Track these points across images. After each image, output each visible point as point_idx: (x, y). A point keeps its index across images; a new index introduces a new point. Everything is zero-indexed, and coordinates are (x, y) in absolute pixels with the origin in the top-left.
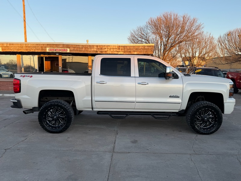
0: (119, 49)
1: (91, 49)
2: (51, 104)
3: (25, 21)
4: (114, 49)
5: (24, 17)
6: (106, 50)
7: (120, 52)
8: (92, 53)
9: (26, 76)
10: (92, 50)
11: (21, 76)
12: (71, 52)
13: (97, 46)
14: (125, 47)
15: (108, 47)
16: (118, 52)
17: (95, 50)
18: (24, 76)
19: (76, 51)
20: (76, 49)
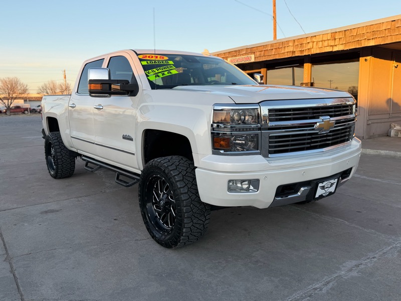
0: (335, 39)
1: (285, 50)
3: (274, 18)
4: (324, 41)
5: (274, 12)
6: (310, 46)
7: (336, 45)
12: (256, 61)
13: (294, 41)
14: (347, 33)
15: (314, 39)
16: (333, 46)
17: (291, 49)
20: (262, 53)
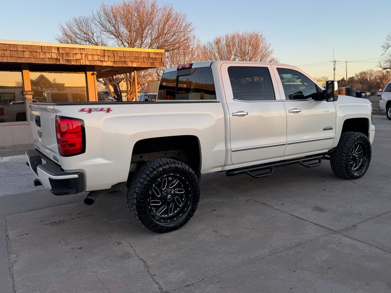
0: (104, 56)
2: (164, 170)
4: (94, 55)
6: (79, 57)
7: (105, 61)
8: (48, 63)
9: (96, 110)
10: (48, 56)
11: (82, 110)
13: (58, 48)
14: (115, 53)
15: (83, 52)
16: (102, 61)
17: (54, 56)
18: (90, 111)
19: (9, 58)
20: (7, 53)
